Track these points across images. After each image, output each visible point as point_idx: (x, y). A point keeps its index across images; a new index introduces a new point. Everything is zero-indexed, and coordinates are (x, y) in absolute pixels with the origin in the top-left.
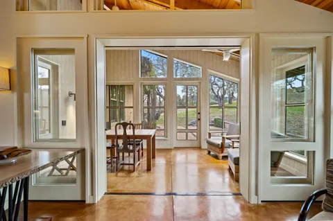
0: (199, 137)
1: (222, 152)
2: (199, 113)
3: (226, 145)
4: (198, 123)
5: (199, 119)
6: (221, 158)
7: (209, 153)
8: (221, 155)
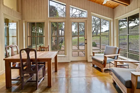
0: (86, 55)
1: (104, 67)
2: (86, 40)
3: (107, 62)
4: (86, 45)
5: (86, 43)
6: (103, 71)
7: (94, 66)
8: (104, 69)
